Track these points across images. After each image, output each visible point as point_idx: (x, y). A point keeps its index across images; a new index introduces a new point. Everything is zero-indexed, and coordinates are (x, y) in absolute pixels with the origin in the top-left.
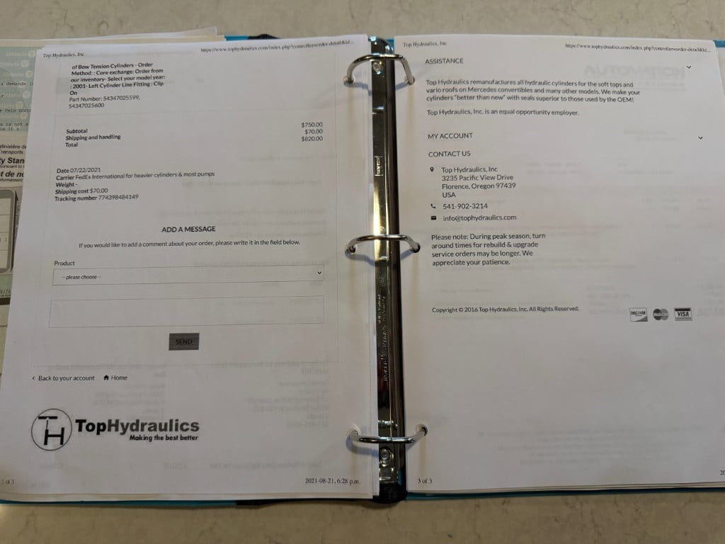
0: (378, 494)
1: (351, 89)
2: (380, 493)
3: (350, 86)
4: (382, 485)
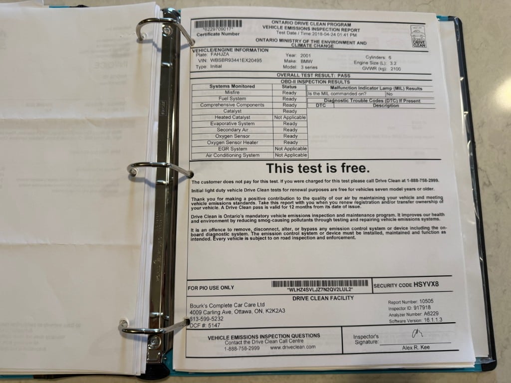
0: (144, 372)
1: (140, 44)
2: (146, 372)
3: (139, 43)
4: (148, 365)
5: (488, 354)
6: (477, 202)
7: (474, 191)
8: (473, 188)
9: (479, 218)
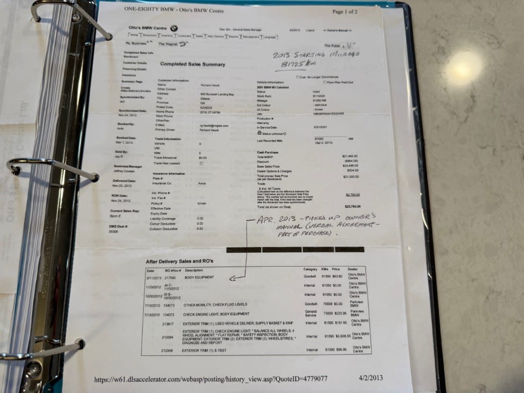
5: (436, 390)
6: (426, 208)
7: (422, 197)
8: (422, 192)
9: (428, 228)
